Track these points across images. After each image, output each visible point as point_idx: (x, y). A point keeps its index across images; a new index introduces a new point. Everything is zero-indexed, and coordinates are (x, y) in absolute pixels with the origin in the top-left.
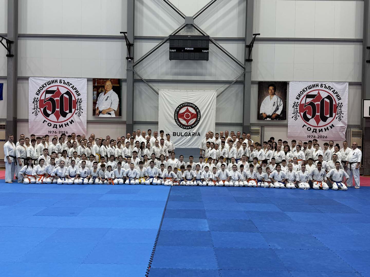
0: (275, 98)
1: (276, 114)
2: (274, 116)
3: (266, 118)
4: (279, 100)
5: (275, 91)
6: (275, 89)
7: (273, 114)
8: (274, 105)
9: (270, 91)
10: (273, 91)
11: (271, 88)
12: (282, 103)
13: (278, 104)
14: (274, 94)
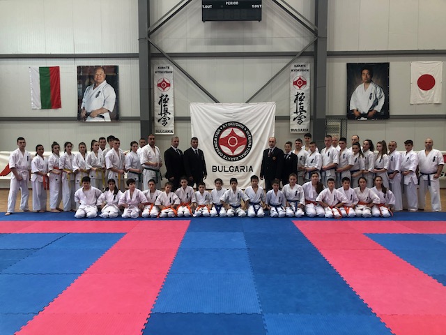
0: (371, 87)
1: (373, 112)
2: (371, 113)
3: (359, 117)
4: (378, 89)
5: (371, 77)
6: (371, 74)
7: (369, 111)
8: (370, 98)
9: (364, 77)
10: (368, 76)
11: (365, 72)
12: (383, 93)
13: (378, 96)
14: (369, 81)
